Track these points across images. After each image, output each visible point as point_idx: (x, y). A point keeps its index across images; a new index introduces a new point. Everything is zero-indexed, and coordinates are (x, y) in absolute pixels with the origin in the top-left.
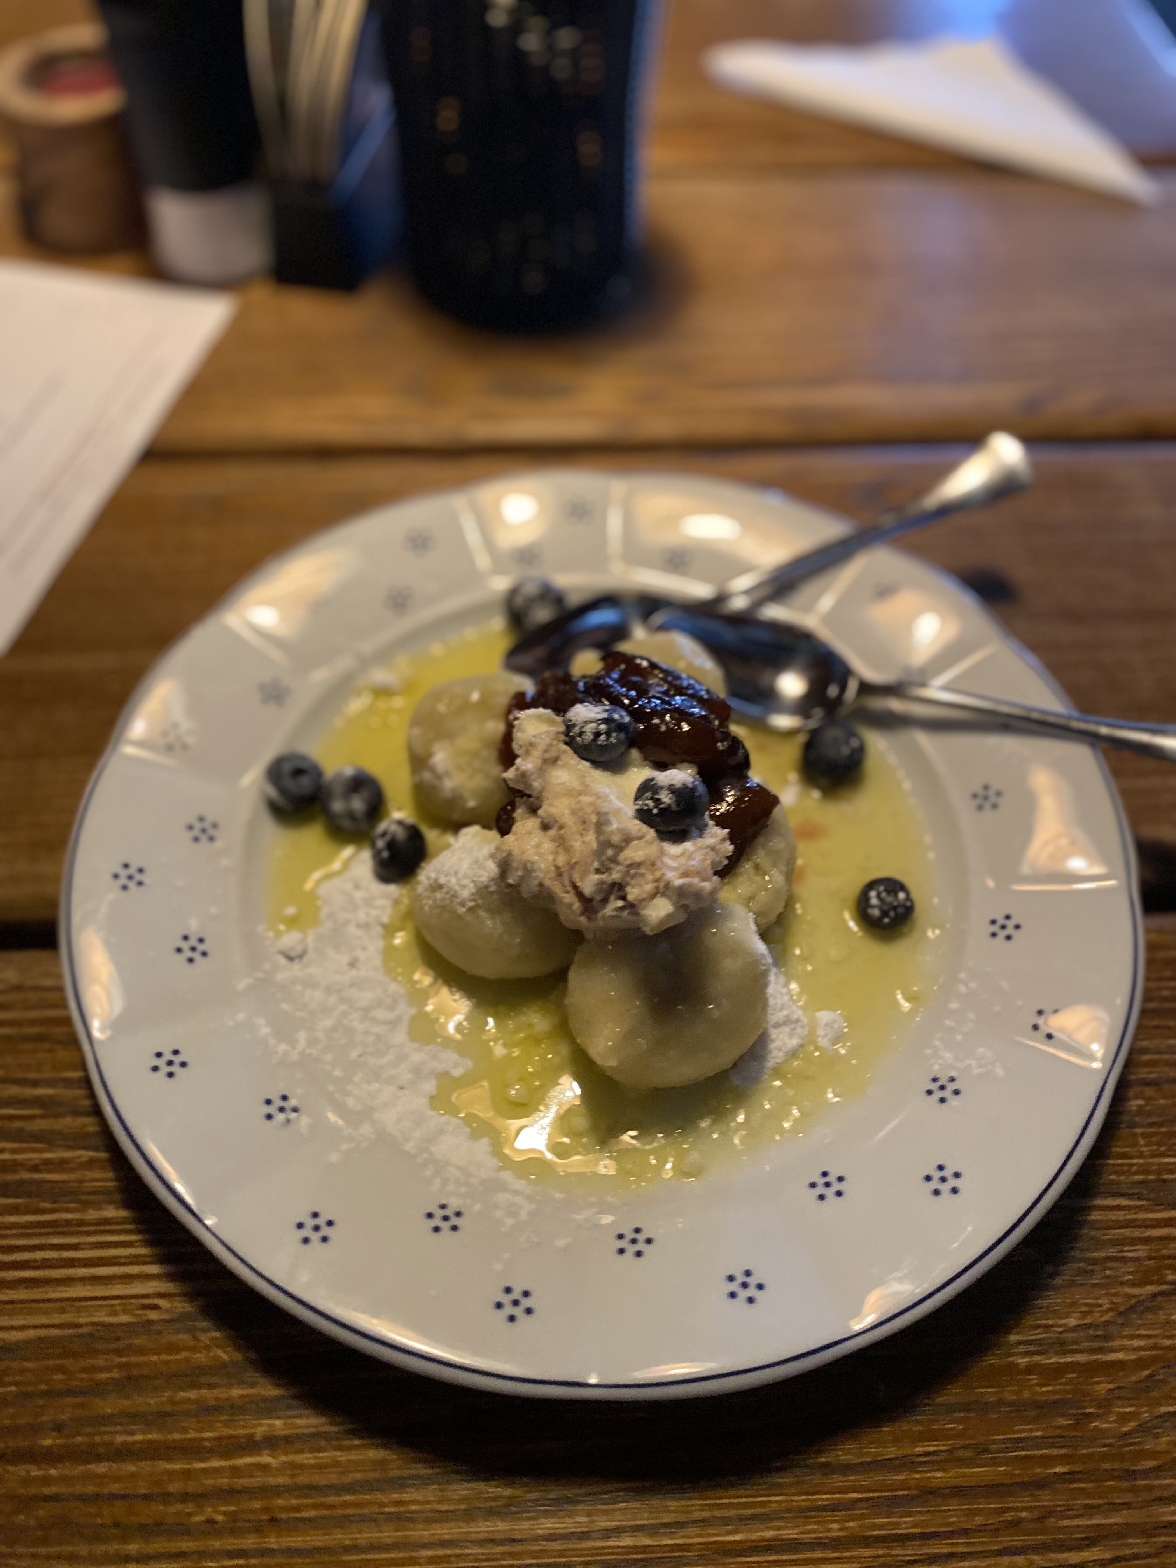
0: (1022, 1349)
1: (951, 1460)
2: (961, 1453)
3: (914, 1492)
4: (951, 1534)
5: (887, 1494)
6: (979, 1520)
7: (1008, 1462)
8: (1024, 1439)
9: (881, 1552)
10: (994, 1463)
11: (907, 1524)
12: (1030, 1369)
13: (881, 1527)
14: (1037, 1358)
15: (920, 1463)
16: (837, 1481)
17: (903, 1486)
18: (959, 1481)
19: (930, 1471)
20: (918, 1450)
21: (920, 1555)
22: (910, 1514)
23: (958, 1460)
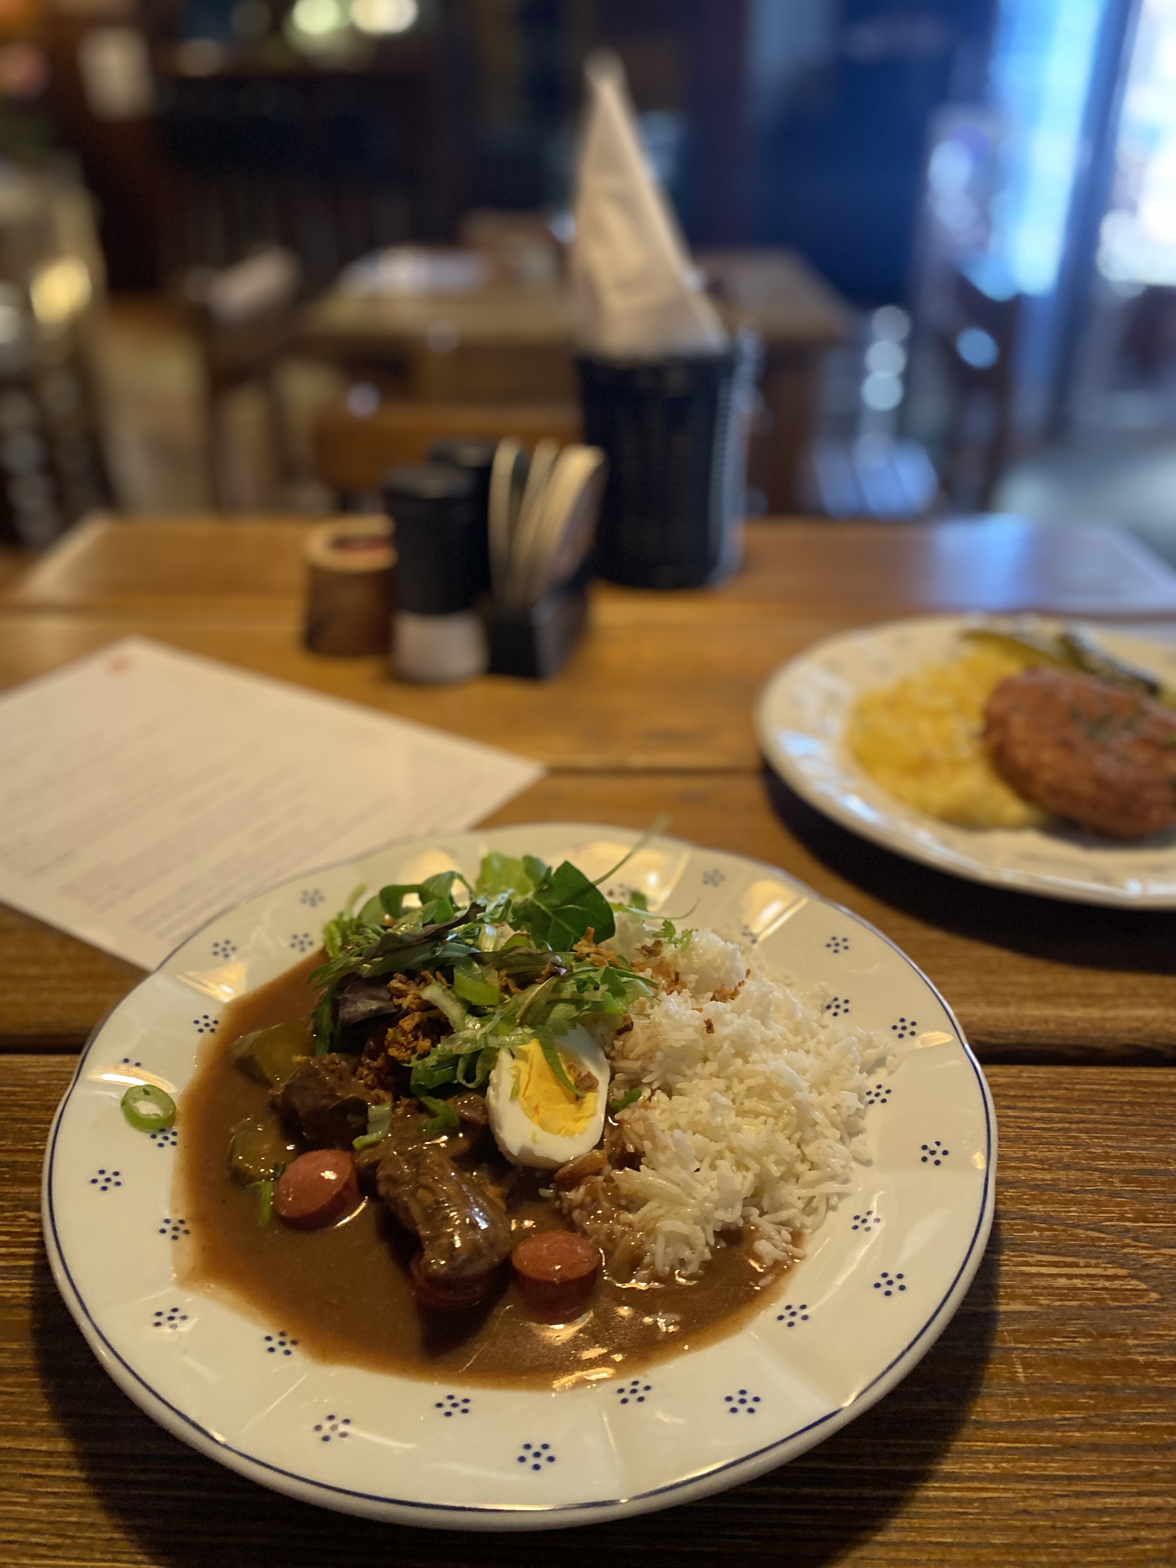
0: (1140, 1349)
1: (1086, 1425)
2: (1095, 1420)
3: (1058, 1445)
4: (1093, 1478)
5: (1034, 1445)
6: (1117, 1470)
7: (1135, 1429)
8: (1149, 1413)
9: (1033, 1487)
10: (1124, 1429)
11: (1054, 1468)
12: (1148, 1365)
13: (1031, 1469)
14: (1152, 1357)
15: (1060, 1425)
16: (989, 1433)
17: (1048, 1440)
18: (1097, 1440)
19: (1070, 1432)
20: (1057, 1416)
21: (1068, 1491)
22: (1053, 1461)
23: (1092, 1425)
